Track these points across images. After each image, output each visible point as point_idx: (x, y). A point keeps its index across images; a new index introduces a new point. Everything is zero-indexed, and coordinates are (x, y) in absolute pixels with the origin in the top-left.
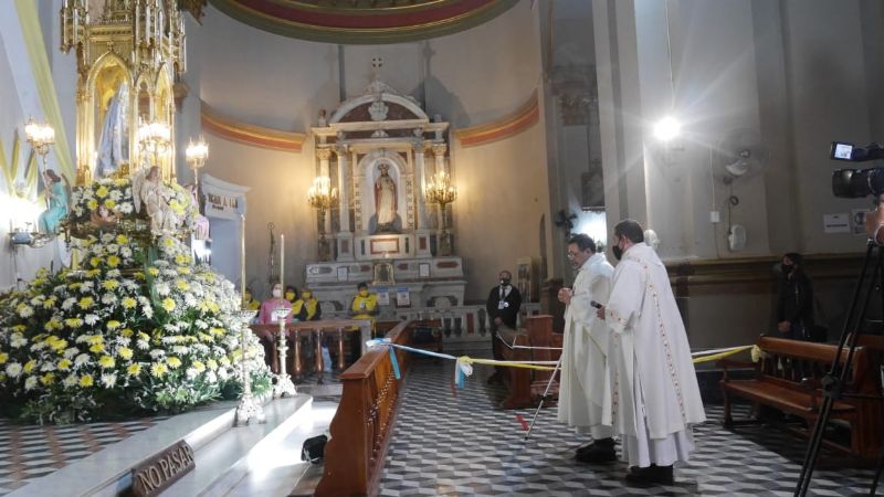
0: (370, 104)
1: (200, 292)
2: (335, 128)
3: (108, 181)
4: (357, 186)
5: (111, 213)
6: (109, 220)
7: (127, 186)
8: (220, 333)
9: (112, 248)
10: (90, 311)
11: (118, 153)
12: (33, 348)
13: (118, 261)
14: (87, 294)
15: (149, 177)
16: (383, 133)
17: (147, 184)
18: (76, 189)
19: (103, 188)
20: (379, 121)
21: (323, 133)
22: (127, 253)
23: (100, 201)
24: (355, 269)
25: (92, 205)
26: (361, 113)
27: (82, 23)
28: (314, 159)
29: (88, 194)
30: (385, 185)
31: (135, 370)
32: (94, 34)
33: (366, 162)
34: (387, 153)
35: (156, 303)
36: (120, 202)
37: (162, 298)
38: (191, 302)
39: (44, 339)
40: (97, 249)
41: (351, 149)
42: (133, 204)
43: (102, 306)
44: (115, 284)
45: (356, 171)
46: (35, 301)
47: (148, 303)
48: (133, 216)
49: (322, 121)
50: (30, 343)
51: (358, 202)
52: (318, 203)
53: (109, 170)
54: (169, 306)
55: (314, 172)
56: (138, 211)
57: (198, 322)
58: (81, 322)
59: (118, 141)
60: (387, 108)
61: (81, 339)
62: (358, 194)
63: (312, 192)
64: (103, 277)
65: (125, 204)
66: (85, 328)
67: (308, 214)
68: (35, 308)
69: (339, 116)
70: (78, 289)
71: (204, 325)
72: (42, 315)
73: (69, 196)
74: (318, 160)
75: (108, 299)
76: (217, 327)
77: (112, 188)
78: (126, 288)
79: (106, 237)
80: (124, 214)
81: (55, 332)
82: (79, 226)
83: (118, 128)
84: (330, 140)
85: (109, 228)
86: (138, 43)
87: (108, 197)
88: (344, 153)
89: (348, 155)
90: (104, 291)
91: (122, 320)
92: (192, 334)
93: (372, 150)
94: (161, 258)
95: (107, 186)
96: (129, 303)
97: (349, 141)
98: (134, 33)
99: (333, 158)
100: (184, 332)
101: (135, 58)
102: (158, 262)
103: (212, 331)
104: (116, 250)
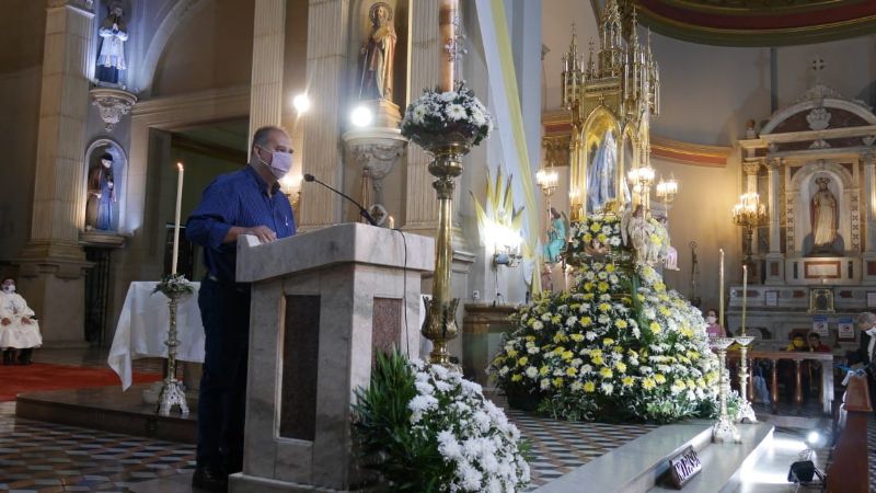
0: (808, 112)
1: (681, 319)
2: (766, 140)
3: (599, 217)
4: (790, 202)
5: (602, 245)
6: (600, 251)
7: (616, 222)
8: (695, 356)
9: (602, 275)
10: (589, 328)
11: (605, 192)
12: (546, 356)
13: (607, 287)
14: (586, 314)
15: (635, 215)
16: (823, 143)
17: (634, 221)
18: (573, 225)
19: (596, 224)
20: (819, 129)
21: (751, 145)
22: (614, 280)
23: (594, 235)
24: (786, 294)
25: (586, 239)
26: (799, 122)
27: (579, 83)
28: (740, 173)
29: (584, 229)
30: (823, 201)
31: (629, 382)
32: (587, 91)
33: (802, 176)
34: (826, 166)
35: (643, 325)
36: (610, 236)
37: (651, 321)
38: (673, 327)
39: (553, 349)
40: (590, 275)
41: (784, 162)
42: (621, 238)
43: (599, 325)
44: (609, 307)
45: (788, 186)
46: (545, 317)
47: (636, 325)
48: (621, 248)
49: (751, 132)
50: (543, 352)
51: (790, 220)
52: (744, 221)
53: (597, 207)
54: (656, 329)
55: (740, 189)
56: (625, 244)
57: (677, 345)
58: (583, 338)
59: (605, 183)
60: (829, 114)
61: (584, 352)
62: (790, 211)
63: (738, 208)
64: (597, 300)
65: (614, 238)
66: (586, 343)
67: (732, 231)
68: (544, 323)
69: (770, 126)
70: (578, 309)
71: (682, 348)
72: (550, 329)
73: (567, 230)
74: (745, 174)
75: (603, 319)
76: (693, 350)
77: (603, 223)
78: (617, 311)
79: (597, 266)
80: (612, 246)
81: (561, 344)
82: (575, 255)
83: (605, 171)
84: (759, 152)
85: (599, 258)
86: (626, 97)
87: (601, 232)
88: (775, 167)
89: (780, 169)
90: (599, 313)
91: (615, 338)
92: (671, 354)
93: (809, 162)
94: (643, 286)
95: (599, 222)
96: (621, 324)
97: (783, 154)
98: (623, 89)
99: (762, 172)
100: (665, 353)
101: (622, 112)
102: (641, 289)
103: (689, 354)
104: (605, 277)
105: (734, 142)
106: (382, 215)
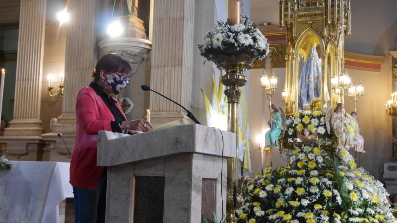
1: (371, 189)
3: (309, 112)
5: (311, 133)
6: (309, 138)
7: (321, 116)
8: (382, 218)
9: (311, 156)
10: (303, 197)
11: (312, 93)
12: (270, 217)
13: (314, 165)
14: (300, 186)
15: (336, 111)
17: (335, 115)
18: (288, 117)
19: (306, 117)
22: (320, 160)
23: (305, 126)
25: (299, 128)
27: (293, 10)
28: (391, 76)
29: (297, 121)
32: (299, 16)
35: (344, 195)
36: (317, 127)
37: (349, 192)
38: (366, 195)
39: (275, 212)
40: (302, 156)
42: (325, 127)
43: (310, 194)
44: (317, 180)
46: (269, 187)
47: (338, 194)
48: (326, 136)
50: (268, 215)
53: (306, 104)
54: (354, 197)
55: (391, 88)
56: (329, 132)
57: (369, 210)
58: (298, 204)
59: (312, 86)
61: (300, 214)
64: (307, 175)
65: (320, 128)
66: (301, 208)
68: (268, 192)
70: (293, 182)
71: (373, 212)
72: (272, 197)
73: (284, 121)
74: (395, 77)
75: (314, 190)
76: (379, 213)
77: (312, 117)
78: (324, 183)
79: (307, 149)
80: (319, 134)
81: (281, 208)
82: (290, 140)
83: (312, 76)
86: (329, 22)
87: (310, 123)
90: (310, 185)
91: (323, 205)
92: (364, 217)
94: (341, 164)
95: (309, 116)
96: (327, 194)
98: (327, 15)
100: (360, 216)
101: (326, 33)
102: (340, 167)
103: (377, 216)
104: (313, 157)
105: (386, 52)
106: (129, 106)
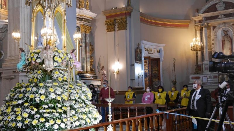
0: (216, 4)
2: (201, 16)
4: (213, 40)
16: (223, 16)
19: (33, 53)
20: (221, 11)
21: (197, 19)
24: (210, 77)
25: (30, 60)
26: (213, 8)
30: (226, 39)
33: (217, 29)
34: (226, 25)
41: (209, 25)
45: (212, 34)
49: (197, 13)
51: (213, 48)
55: (194, 36)
56: (42, 61)
60: (224, 4)
62: (213, 44)
65: (38, 59)
67: (192, 53)
69: (204, 9)
74: (196, 30)
75: (27, 95)
77: (35, 53)
79: (35, 71)
84: (200, 21)
87: (34, 57)
88: (205, 27)
89: (208, 27)
93: (220, 24)
97: (208, 21)
99: (201, 30)
105: (191, 18)
